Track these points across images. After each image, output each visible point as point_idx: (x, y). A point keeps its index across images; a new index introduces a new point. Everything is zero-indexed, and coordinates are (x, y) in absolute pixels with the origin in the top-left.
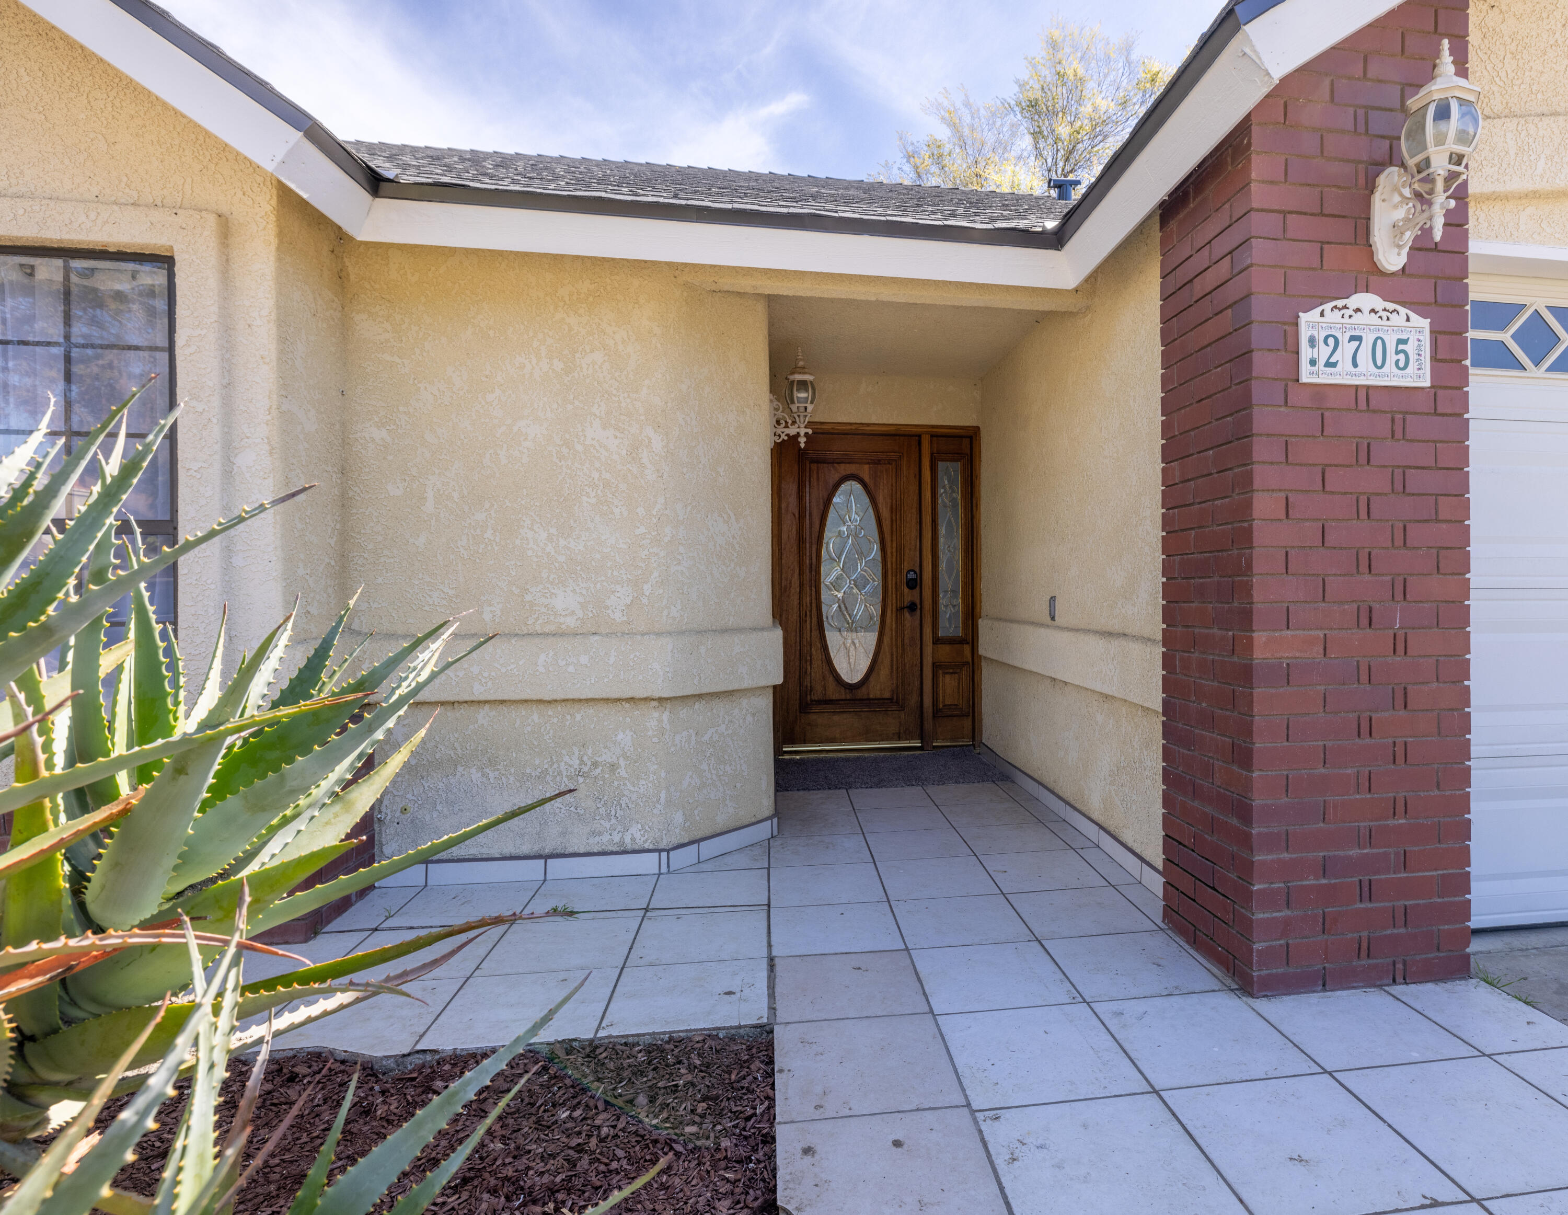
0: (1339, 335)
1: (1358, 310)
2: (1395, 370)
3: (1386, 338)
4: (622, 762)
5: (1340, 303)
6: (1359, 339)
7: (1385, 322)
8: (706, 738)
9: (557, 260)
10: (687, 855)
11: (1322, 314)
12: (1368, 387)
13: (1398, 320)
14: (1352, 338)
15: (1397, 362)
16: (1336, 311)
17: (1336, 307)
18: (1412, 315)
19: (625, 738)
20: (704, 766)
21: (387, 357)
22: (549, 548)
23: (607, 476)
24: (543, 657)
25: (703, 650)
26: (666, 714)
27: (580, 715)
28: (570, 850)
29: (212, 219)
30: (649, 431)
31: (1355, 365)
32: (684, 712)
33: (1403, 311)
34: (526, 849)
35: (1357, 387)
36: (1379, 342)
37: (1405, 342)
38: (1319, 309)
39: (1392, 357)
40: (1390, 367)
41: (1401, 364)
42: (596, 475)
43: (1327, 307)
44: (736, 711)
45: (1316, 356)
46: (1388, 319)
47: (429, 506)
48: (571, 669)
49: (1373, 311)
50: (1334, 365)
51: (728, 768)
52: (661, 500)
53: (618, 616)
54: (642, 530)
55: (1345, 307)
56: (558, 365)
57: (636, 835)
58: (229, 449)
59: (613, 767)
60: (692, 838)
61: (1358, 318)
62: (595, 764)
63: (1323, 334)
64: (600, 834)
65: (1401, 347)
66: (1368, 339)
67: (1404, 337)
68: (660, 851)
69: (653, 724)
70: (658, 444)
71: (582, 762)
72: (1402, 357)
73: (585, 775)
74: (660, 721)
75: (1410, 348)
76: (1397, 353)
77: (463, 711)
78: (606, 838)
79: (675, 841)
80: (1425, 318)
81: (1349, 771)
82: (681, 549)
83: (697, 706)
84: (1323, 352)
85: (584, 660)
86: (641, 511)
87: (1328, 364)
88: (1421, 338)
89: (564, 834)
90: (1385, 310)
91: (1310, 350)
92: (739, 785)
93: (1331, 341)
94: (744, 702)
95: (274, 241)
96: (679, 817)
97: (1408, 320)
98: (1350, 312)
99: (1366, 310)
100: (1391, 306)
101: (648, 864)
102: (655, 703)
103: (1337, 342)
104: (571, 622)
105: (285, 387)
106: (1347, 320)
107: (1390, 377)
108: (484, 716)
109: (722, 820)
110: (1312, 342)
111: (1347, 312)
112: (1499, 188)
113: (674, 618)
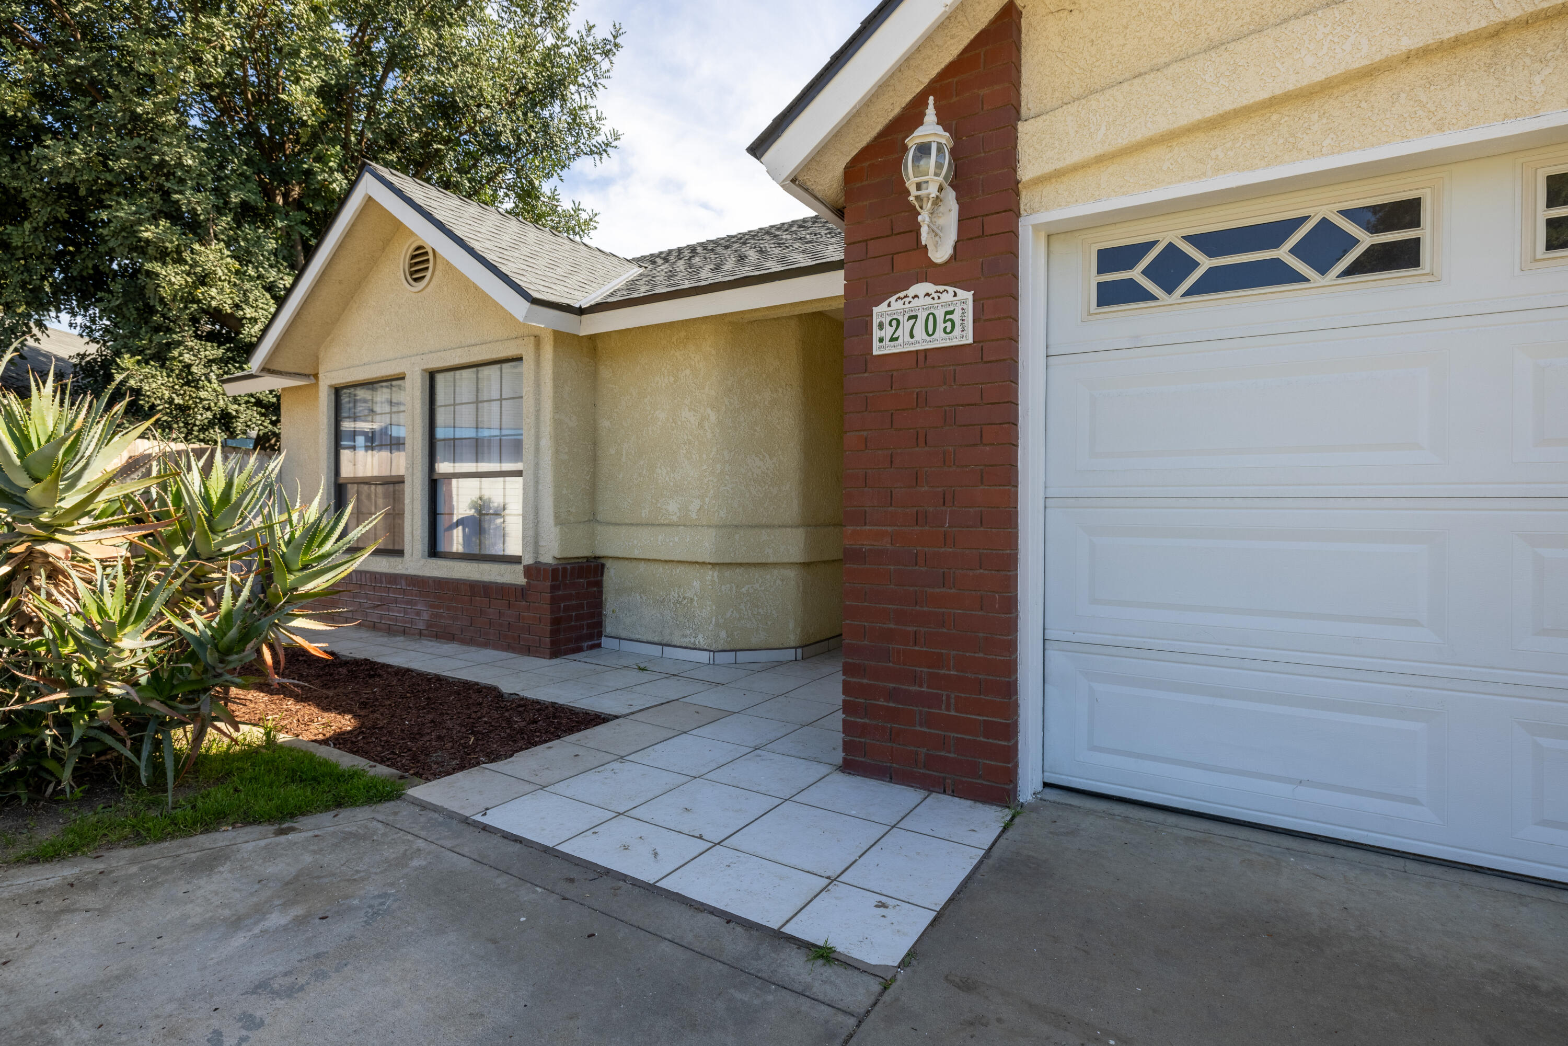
0: (900, 318)
1: (916, 296)
2: (943, 335)
3: (936, 312)
4: (695, 598)
5: (902, 294)
6: (915, 317)
7: (936, 301)
8: (744, 590)
9: (671, 325)
10: (729, 657)
11: (889, 305)
12: (925, 351)
13: (947, 297)
14: (910, 318)
15: (945, 329)
16: (899, 301)
17: (899, 298)
18: (958, 291)
19: (696, 584)
20: (742, 607)
21: (610, 386)
22: (667, 479)
23: (690, 437)
24: (660, 537)
25: (737, 537)
26: (716, 574)
27: (680, 569)
28: (674, 643)
29: (532, 338)
30: (709, 411)
31: (912, 336)
32: (727, 573)
33: (951, 289)
34: (656, 639)
35: (917, 352)
36: (931, 316)
37: (951, 312)
38: (887, 302)
39: (940, 325)
40: (939, 333)
41: (948, 330)
42: (686, 437)
43: (893, 299)
44: (768, 577)
45: (883, 335)
46: (939, 298)
47: (624, 459)
48: (671, 544)
49: (928, 295)
50: (896, 339)
51: (760, 610)
52: (715, 449)
53: (694, 516)
54: (705, 467)
55: (906, 296)
56: (672, 379)
57: (701, 640)
58: (538, 438)
59: (692, 600)
60: (732, 648)
61: (915, 302)
62: (684, 598)
63: (889, 319)
64: (686, 637)
65: (948, 317)
66: (922, 316)
67: (951, 309)
68: (710, 651)
69: (709, 578)
70: (713, 417)
71: (679, 596)
72: (949, 324)
73: (680, 603)
74: (713, 577)
75: (956, 317)
76: (945, 322)
77: (634, 563)
78: (688, 639)
79: (721, 647)
80: (969, 291)
81: (909, 629)
82: (727, 477)
83: (738, 570)
84: (888, 332)
85: (676, 539)
86: (704, 456)
87: (893, 339)
88: (965, 307)
89: (671, 634)
90: (937, 292)
91: (879, 332)
92: (769, 623)
93: (894, 323)
94: (775, 572)
95: (552, 343)
96: (723, 634)
97: (955, 295)
98: (910, 299)
99: (921, 295)
100: (941, 288)
101: (704, 657)
102: (710, 566)
103: (898, 321)
104: (674, 518)
105: (557, 408)
106: (907, 305)
107: (940, 340)
108: (642, 566)
109: (754, 641)
110: (881, 326)
111: (907, 300)
112: (1059, 165)
113: (722, 518)
